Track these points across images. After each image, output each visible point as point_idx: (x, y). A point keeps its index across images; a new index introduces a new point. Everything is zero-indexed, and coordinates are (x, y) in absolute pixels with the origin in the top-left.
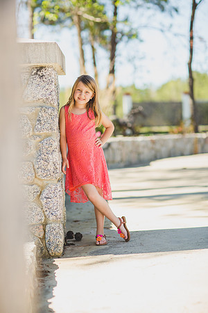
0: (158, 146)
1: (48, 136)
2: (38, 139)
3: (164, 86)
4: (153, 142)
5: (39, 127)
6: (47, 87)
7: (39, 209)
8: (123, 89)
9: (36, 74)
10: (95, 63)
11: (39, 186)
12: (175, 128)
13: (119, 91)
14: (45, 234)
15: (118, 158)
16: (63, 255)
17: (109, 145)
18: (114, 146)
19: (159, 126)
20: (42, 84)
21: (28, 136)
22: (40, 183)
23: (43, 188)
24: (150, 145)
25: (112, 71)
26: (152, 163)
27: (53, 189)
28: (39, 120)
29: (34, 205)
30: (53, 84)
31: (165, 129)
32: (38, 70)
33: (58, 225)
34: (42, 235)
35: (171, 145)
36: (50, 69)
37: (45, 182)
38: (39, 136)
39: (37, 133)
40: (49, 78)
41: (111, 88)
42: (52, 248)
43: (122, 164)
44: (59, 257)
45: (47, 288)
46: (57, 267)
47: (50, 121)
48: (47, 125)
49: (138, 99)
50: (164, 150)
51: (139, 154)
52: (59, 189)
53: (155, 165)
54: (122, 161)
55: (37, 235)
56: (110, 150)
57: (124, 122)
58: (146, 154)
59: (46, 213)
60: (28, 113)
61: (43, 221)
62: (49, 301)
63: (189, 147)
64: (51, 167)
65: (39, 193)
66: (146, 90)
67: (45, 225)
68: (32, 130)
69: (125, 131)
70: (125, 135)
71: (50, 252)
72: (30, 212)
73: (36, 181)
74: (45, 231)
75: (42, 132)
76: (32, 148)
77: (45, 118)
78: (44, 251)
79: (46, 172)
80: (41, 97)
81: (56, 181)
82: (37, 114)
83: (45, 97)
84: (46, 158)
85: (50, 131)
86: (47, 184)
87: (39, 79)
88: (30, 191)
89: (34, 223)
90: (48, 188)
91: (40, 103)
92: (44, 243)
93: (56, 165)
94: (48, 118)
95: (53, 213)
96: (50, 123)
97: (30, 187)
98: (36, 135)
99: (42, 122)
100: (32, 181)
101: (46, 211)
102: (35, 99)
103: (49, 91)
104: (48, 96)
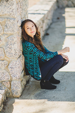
1: (11, 35)
2: (6, 36)
5: (6, 30)
6: (10, 7)
7: (7, 73)
11: (7, 61)
16: (21, 97)
20: (7, 5)
22: (8, 59)
23: (9, 62)
27: (14, 63)
28: (6, 26)
29: (4, 71)
33: (17, 82)
34: (9, 87)
37: (11, 59)
39: (5, 33)
40: (12, 2)
42: (15, 93)
44: (18, 98)
48: (11, 29)
52: (18, 63)
55: (7, 86)
59: (11, 75)
61: (10, 79)
64: (13, 52)
67: (10, 81)
68: (2, 31)
71: (14, 95)
72: (3, 74)
74: (11, 85)
75: (8, 33)
76: (3, 41)
77: (10, 25)
78: (10, 94)
79: (10, 54)
80: (7, 13)
81: (16, 59)
82: (5, 22)
83: (9, 13)
84: (10, 47)
85: (12, 32)
86: (12, 60)
87: (6, 3)
88: (2, 64)
89: (5, 80)
90: (12, 63)
91: (7, 16)
92: (10, 90)
93: (16, 51)
94: (11, 25)
95: (15, 76)
96: (12, 27)
97: (2, 62)
98: (5, 34)
99: (8, 27)
100: (3, 59)
101: (11, 74)
102: (3, 14)
103: (12, 9)
104: (11, 13)
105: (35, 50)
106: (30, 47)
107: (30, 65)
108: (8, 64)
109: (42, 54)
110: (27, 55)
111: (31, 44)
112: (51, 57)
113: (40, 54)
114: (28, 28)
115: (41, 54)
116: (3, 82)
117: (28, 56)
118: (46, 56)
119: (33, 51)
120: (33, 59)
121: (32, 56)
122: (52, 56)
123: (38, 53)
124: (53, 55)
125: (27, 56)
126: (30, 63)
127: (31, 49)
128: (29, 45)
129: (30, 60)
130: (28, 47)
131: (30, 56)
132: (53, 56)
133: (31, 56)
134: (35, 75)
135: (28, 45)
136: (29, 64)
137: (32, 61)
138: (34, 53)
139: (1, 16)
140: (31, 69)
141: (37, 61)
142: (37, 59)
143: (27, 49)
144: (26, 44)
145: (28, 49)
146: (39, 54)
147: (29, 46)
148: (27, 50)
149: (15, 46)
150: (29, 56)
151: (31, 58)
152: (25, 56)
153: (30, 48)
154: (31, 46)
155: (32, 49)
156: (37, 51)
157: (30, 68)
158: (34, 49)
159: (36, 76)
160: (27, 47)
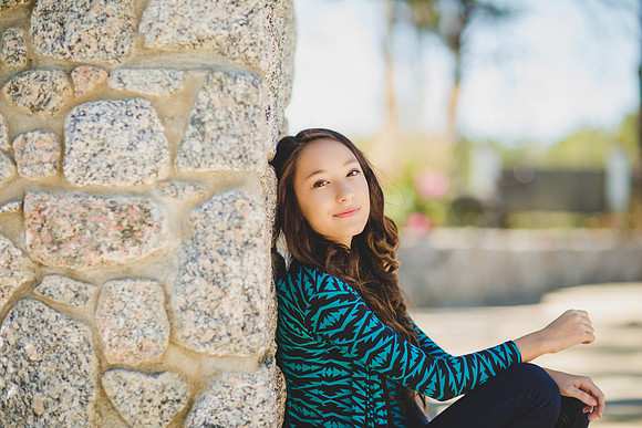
1: (227, 186)
2: (190, 195)
5: (197, 147)
11: (185, 378)
21: (150, 181)
22: (189, 366)
23: (198, 388)
27: (238, 394)
37: (209, 365)
39: (186, 170)
47: (239, 126)
48: (226, 143)
52: (262, 395)
60: (156, 91)
64: (234, 308)
65: (181, 407)
68: (167, 157)
73: (174, 357)
75: (204, 169)
76: (164, 230)
77: (221, 115)
79: (213, 324)
80: (210, 32)
81: (251, 364)
82: (189, 97)
83: (226, 33)
84: (217, 270)
85: (237, 167)
86: (218, 373)
88: (148, 395)
90: (218, 387)
91: (206, 54)
93: (256, 298)
94: (234, 116)
96: (239, 132)
97: (148, 381)
98: (182, 180)
99: (208, 128)
100: (158, 357)
102: (184, 39)
103: (243, 10)
104: (236, 29)
105: (367, 323)
106: (336, 304)
108: (184, 401)
109: (415, 356)
110: (306, 368)
111: (341, 284)
112: (479, 375)
113: (400, 356)
114: (318, 184)
115: (410, 357)
117: (315, 375)
118: (445, 373)
119: (357, 331)
120: (346, 392)
121: (344, 373)
122: (482, 369)
123: (388, 349)
124: (489, 365)
125: (310, 372)
126: (326, 420)
127: (343, 318)
128: (330, 286)
129: (330, 399)
131: (329, 372)
132: (487, 371)
133: (336, 372)
135: (322, 290)
137: (340, 411)
138: (362, 348)
139: (164, 57)
141: (380, 404)
142: (377, 395)
143: (315, 318)
144: (308, 285)
145: (321, 320)
146: (396, 355)
147: (331, 295)
148: (308, 324)
149: (248, 265)
150: (323, 372)
151: (338, 388)
152: (288, 377)
153: (336, 310)
154: (342, 297)
155: (350, 318)
156: (383, 335)
158: (360, 315)
160: (318, 303)
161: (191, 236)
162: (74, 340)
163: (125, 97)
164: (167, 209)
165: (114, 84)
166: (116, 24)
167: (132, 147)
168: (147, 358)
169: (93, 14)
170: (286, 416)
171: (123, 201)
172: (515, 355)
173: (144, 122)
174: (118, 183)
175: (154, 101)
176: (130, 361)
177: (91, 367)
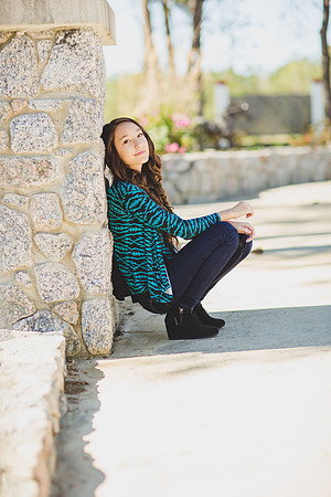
0: (271, 167)
1: (84, 150)
2: (68, 154)
3: (281, 71)
4: (264, 160)
5: (70, 133)
7: (70, 275)
8: (214, 75)
9: (64, 41)
10: (168, 32)
11: (70, 235)
12: (299, 138)
13: (207, 78)
14: (80, 318)
15: (206, 187)
16: (113, 353)
17: (192, 164)
18: (200, 167)
19: (272, 133)
20: (74, 58)
21: (50, 150)
22: (72, 230)
23: (76, 239)
24: (259, 165)
25: (197, 44)
26: (263, 194)
27: (94, 241)
28: (69, 122)
29: (61, 268)
30: (94, 59)
31: (283, 138)
32: (66, 36)
33: (103, 302)
34: (75, 321)
35: (292, 164)
36: (87, 34)
37: (81, 229)
38: (70, 149)
39: (66, 144)
40: (87, 48)
41: (195, 72)
42: (94, 342)
43: (213, 197)
44: (105, 357)
45: (83, 414)
46: (101, 375)
47: (88, 123)
48: (83, 131)
49: (238, 90)
50: (281, 173)
51: (241, 180)
52: (104, 241)
53: (268, 197)
54: (212, 192)
55: (67, 319)
56: (194, 174)
57: (217, 128)
58: (252, 179)
59: (83, 282)
60: (50, 109)
61: (77, 295)
62: (86, 438)
63: (322, 168)
64: (90, 203)
65: (70, 248)
66: (252, 77)
67: (80, 302)
68: (57, 139)
69: (217, 142)
70: (217, 148)
71: (90, 349)
72: (55, 280)
73: (65, 226)
74: (80, 313)
75: (73, 143)
76: (58, 171)
77: (79, 118)
78: (79, 346)
79: (81, 211)
80: (73, 82)
81: (99, 227)
82: (65, 111)
83: (79, 82)
84: (82, 187)
85: (88, 141)
86: (84, 232)
87: (68, 51)
88: (54, 244)
89: (61, 299)
90: (85, 238)
91: (71, 92)
92: (79, 333)
93: (99, 198)
94: (85, 119)
95: (95, 281)
96: (88, 126)
97: (55, 238)
98: (64, 148)
99: (74, 125)
100: (58, 227)
101: (83, 278)
102: (61, 86)
103: (87, 71)
104: (84, 80)
105: (151, 204)
106: (136, 196)
107: (135, 261)
108: (71, 245)
110: (122, 228)
111: (138, 188)
112: (202, 226)
113: (166, 219)
114: (126, 142)
116: (54, 304)
117: (127, 231)
119: (146, 208)
120: (141, 238)
121: (140, 229)
123: (161, 216)
124: (206, 221)
126: (133, 251)
127: (140, 202)
128: (133, 189)
129: (134, 242)
130: (131, 195)
131: (133, 229)
132: (206, 225)
133: (136, 229)
134: (152, 290)
135: (130, 191)
136: (130, 255)
137: (139, 247)
138: (149, 216)
139: (52, 94)
140: (137, 271)
143: (127, 204)
144: (123, 189)
145: (130, 205)
147: (134, 193)
148: (124, 207)
149: (96, 184)
150: (130, 230)
151: (137, 236)
153: (136, 199)
154: (139, 194)
155: (143, 202)
156: (158, 210)
157: (132, 270)
158: (147, 201)
159: (156, 292)
160: (128, 197)
161: (69, 173)
162: (21, 221)
163: (36, 113)
164: (58, 161)
165: (30, 107)
166: (30, 80)
167: (41, 135)
168: (53, 227)
169: (19, 76)
170: (114, 252)
171: (38, 159)
172: (217, 218)
173: (46, 124)
174: (35, 151)
175: (49, 114)
176: (46, 229)
177: (29, 233)
